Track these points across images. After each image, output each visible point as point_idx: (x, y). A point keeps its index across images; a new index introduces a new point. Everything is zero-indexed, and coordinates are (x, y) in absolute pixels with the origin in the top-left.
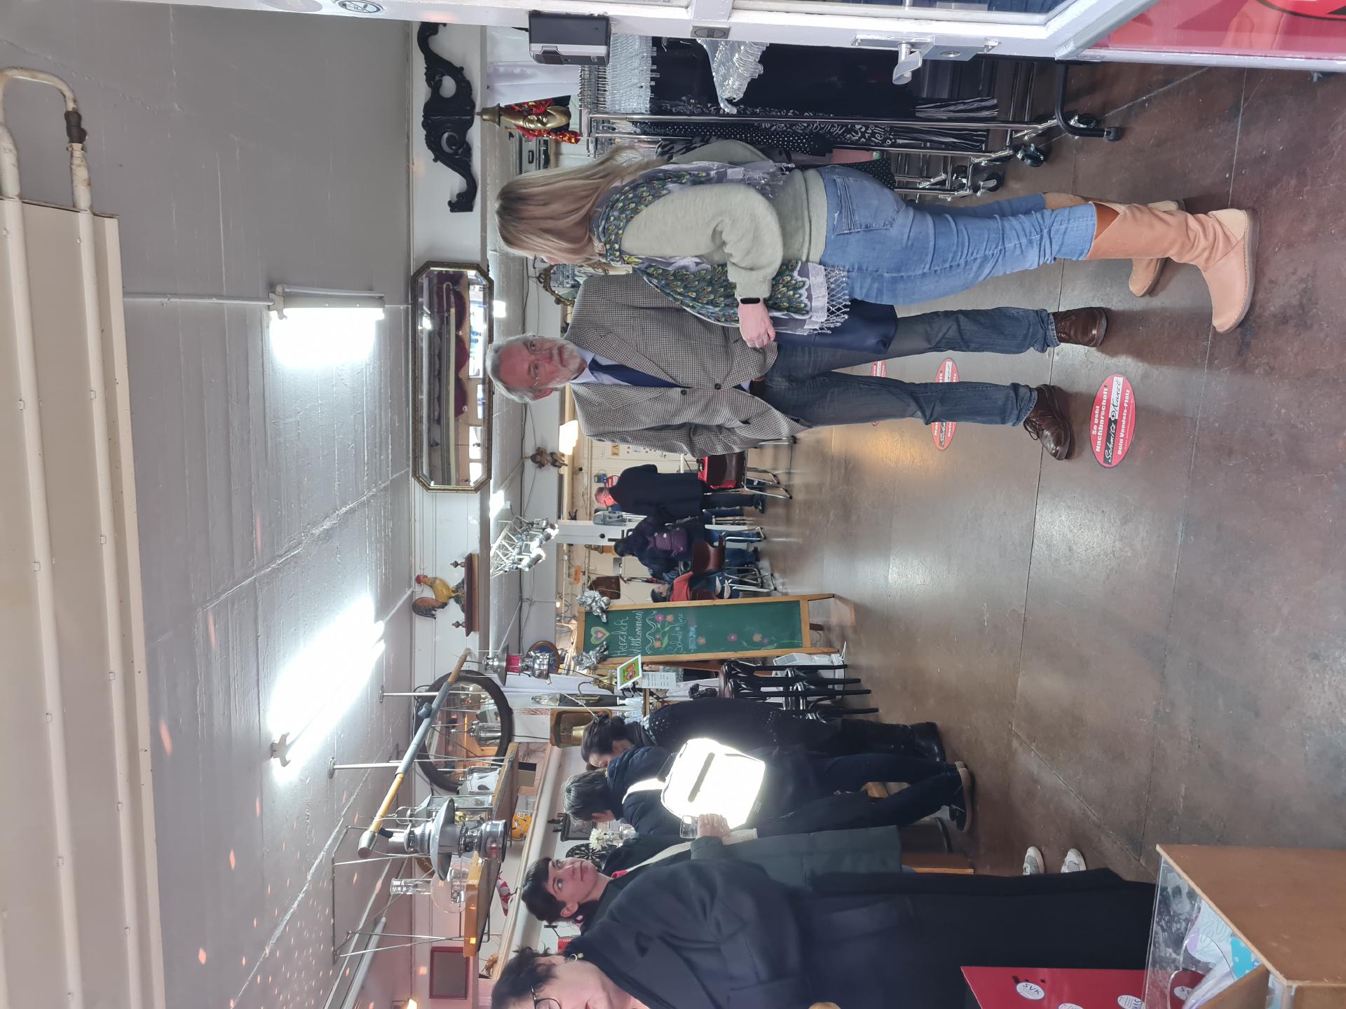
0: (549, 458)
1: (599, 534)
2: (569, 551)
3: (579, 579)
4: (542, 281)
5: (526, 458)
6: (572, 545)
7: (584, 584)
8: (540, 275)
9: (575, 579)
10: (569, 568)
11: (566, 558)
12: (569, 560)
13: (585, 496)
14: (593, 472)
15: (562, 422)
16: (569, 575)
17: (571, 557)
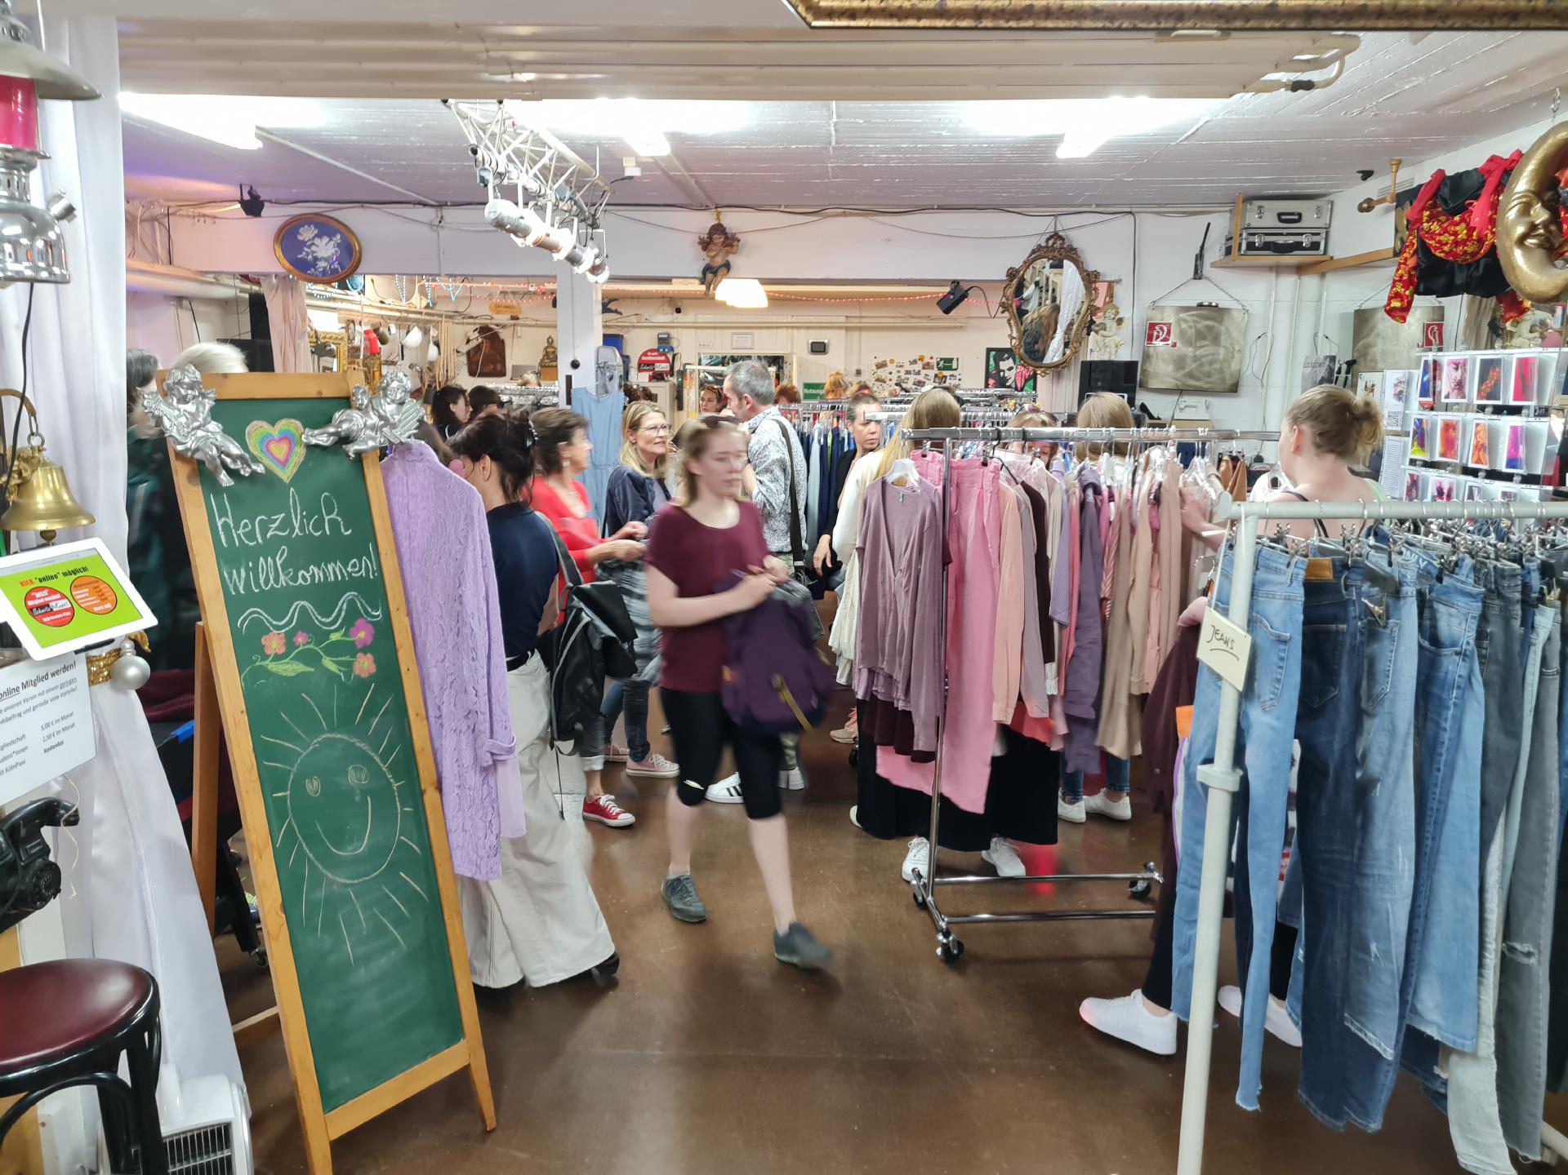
0: (719, 261)
1: (579, 359)
2: (544, 293)
3: (497, 313)
4: (1051, 242)
5: (718, 214)
6: (554, 305)
7: (492, 318)
8: (1061, 238)
9: (498, 306)
10: (513, 293)
11: (532, 289)
12: (527, 293)
13: (634, 319)
14: (675, 330)
15: (765, 282)
16: (504, 293)
17: (534, 297)
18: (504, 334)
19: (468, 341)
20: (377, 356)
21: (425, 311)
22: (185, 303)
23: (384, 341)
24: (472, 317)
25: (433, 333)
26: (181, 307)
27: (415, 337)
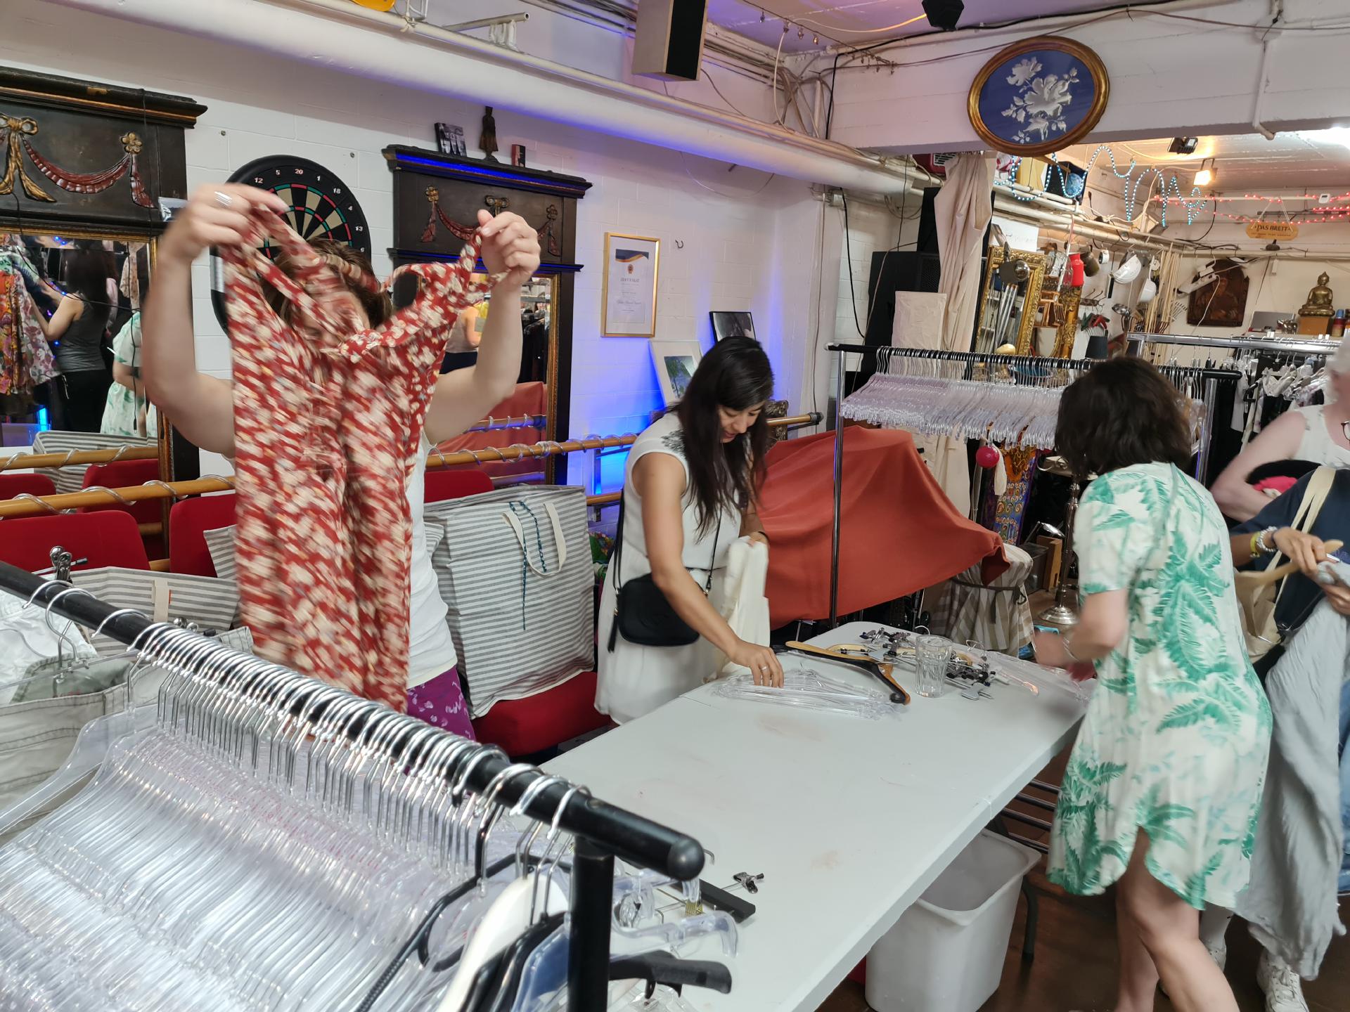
18: (1250, 271)
19: (1196, 279)
20: (1076, 292)
21: (1150, 235)
22: (837, 198)
23: (1091, 270)
24: (1210, 248)
25: (1154, 265)
26: (830, 202)
27: (1131, 269)
